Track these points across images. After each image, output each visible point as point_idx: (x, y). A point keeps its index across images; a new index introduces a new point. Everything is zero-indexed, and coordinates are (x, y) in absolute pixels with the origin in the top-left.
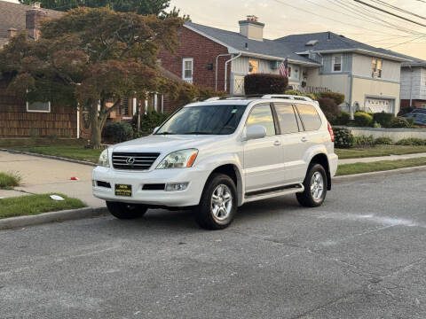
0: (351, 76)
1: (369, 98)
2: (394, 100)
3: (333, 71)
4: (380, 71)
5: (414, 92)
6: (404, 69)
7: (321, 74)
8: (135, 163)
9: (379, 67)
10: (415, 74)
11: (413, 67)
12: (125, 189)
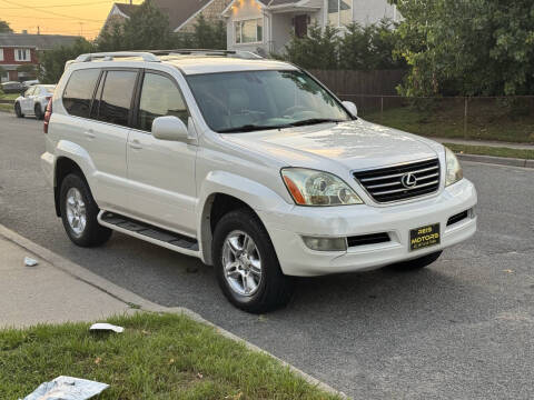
12: (429, 234)
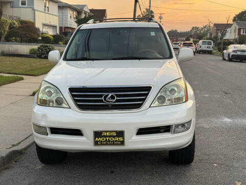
0: (34, 10)
1: (44, 25)
2: (56, 27)
3: (20, 5)
4: (48, 7)
5: (64, 22)
6: (59, 7)
7: (12, 7)
8: (117, 101)
9: (47, 5)
10: (64, 11)
11: (63, 6)
12: (114, 137)
